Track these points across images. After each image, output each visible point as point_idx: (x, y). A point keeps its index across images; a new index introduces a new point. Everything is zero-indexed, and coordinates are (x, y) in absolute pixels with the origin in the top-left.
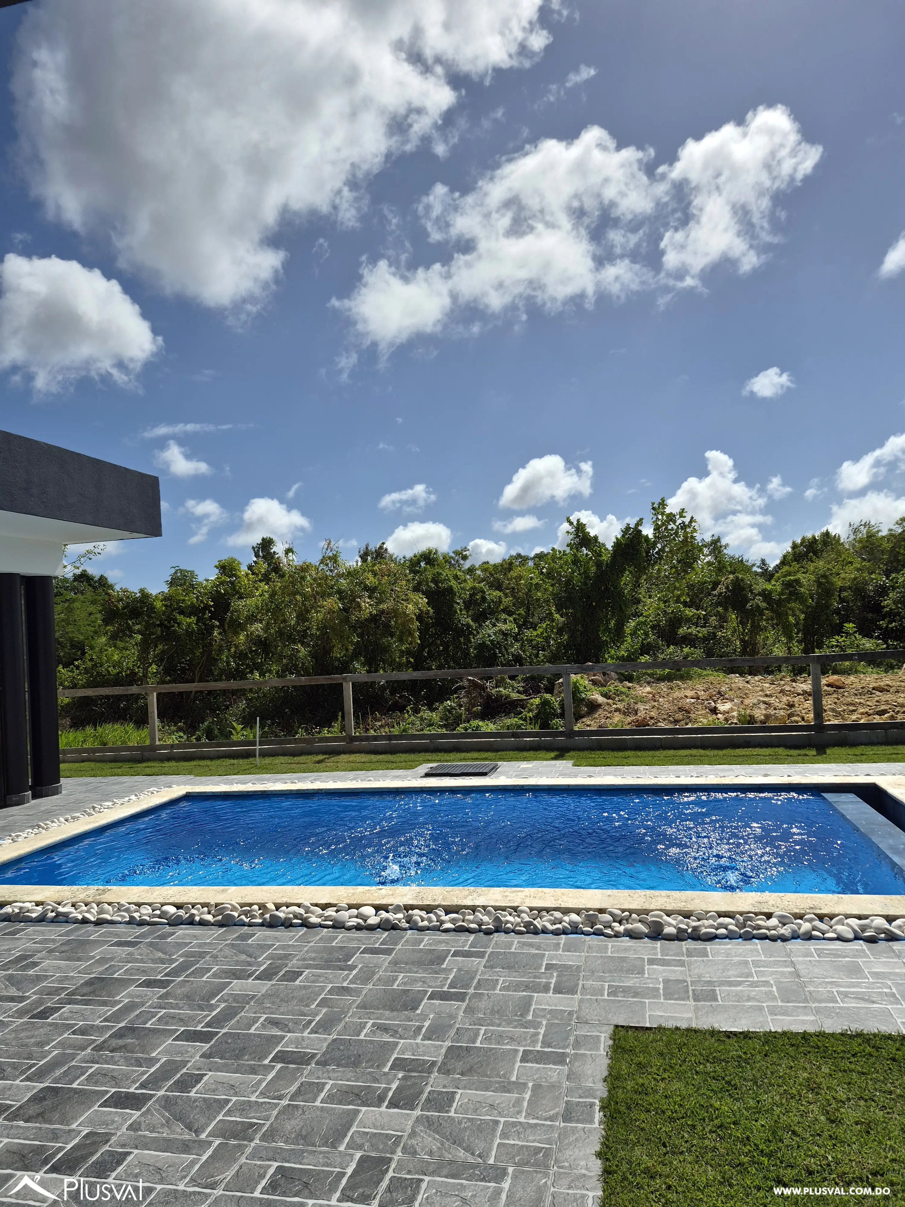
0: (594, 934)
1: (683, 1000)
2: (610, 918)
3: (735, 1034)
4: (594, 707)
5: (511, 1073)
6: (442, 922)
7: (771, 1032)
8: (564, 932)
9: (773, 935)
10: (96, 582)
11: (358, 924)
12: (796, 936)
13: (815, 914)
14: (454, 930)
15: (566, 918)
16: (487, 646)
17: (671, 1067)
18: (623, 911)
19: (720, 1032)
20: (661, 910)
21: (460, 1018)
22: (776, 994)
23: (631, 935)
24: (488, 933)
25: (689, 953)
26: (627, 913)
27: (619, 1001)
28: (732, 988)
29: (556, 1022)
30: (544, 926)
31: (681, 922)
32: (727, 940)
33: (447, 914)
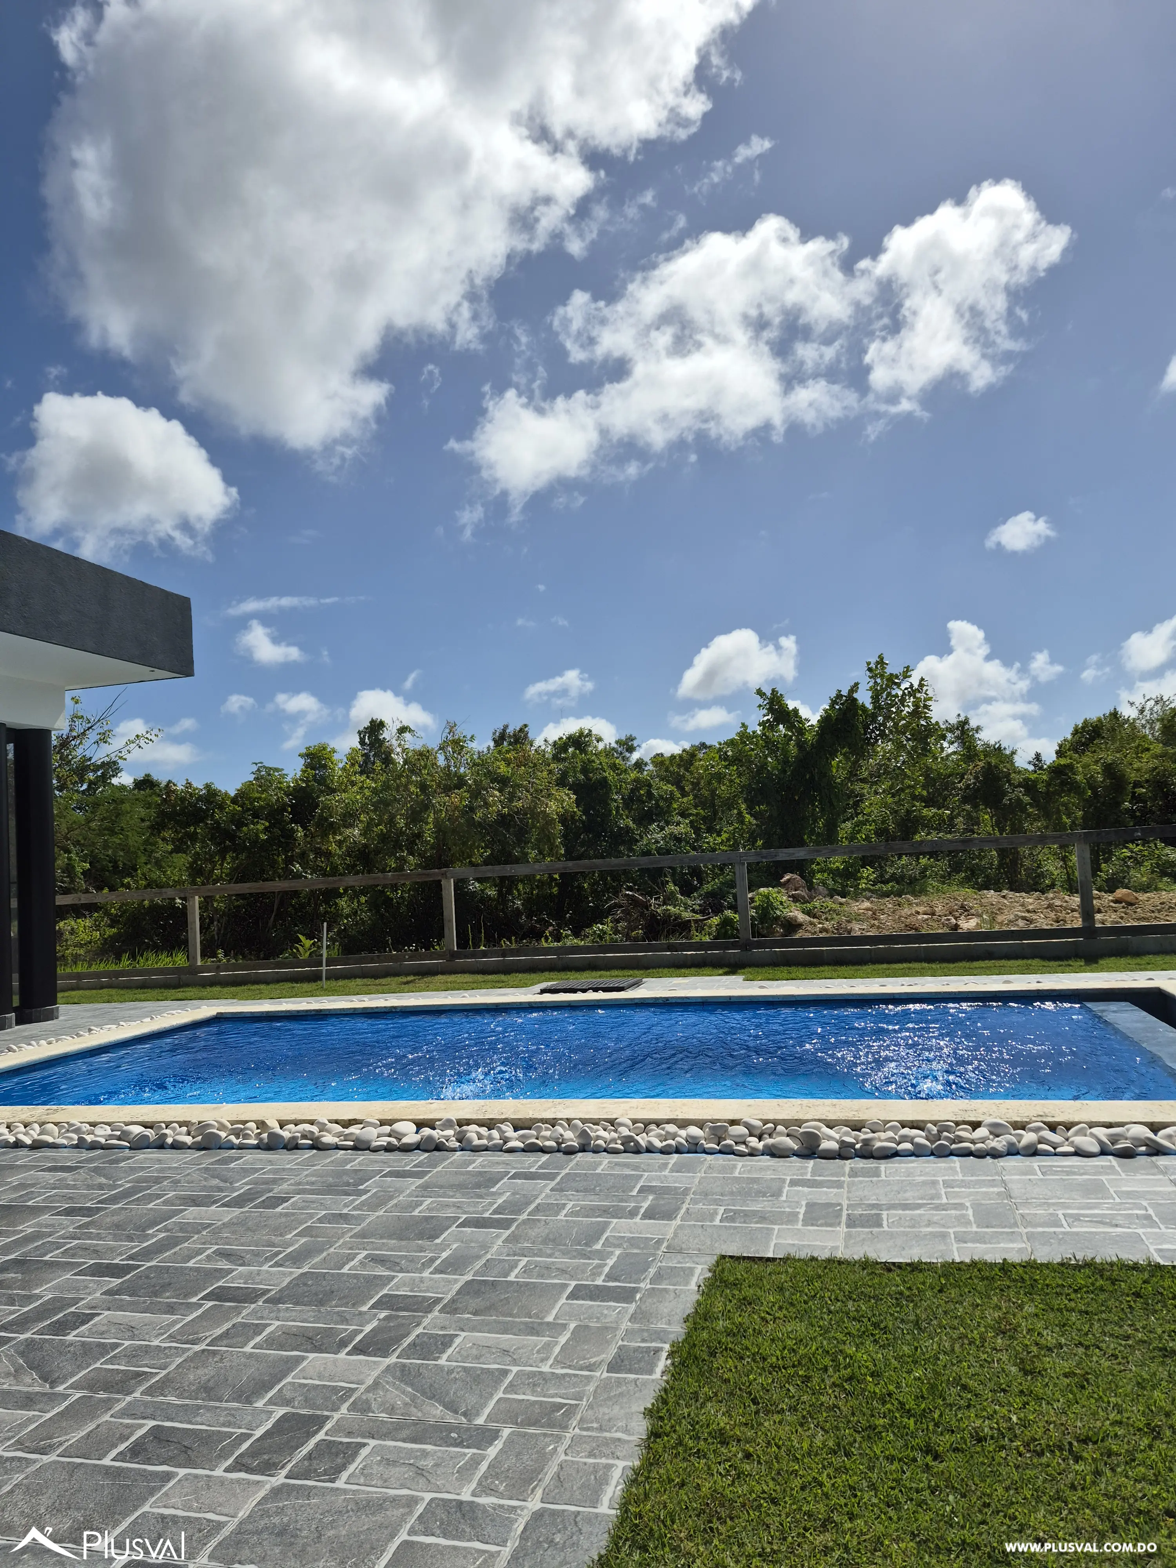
0: (720, 1152)
1: (831, 1225)
2: (746, 1131)
3: (899, 1266)
5: (548, 1312)
6: (506, 1140)
7: (953, 1262)
8: (678, 1151)
9: (979, 1150)
11: (389, 1143)
12: (1014, 1151)
13: (1044, 1123)
14: (523, 1150)
15: (683, 1133)
17: (792, 1304)
18: (765, 1122)
19: (877, 1263)
20: (819, 1120)
21: (496, 1247)
22: (972, 1218)
23: (774, 1152)
24: (570, 1152)
25: (854, 1173)
26: (771, 1125)
27: (735, 1228)
28: (907, 1212)
29: (635, 1251)
30: (649, 1142)
31: (846, 1134)
32: (913, 1158)
33: (516, 1129)
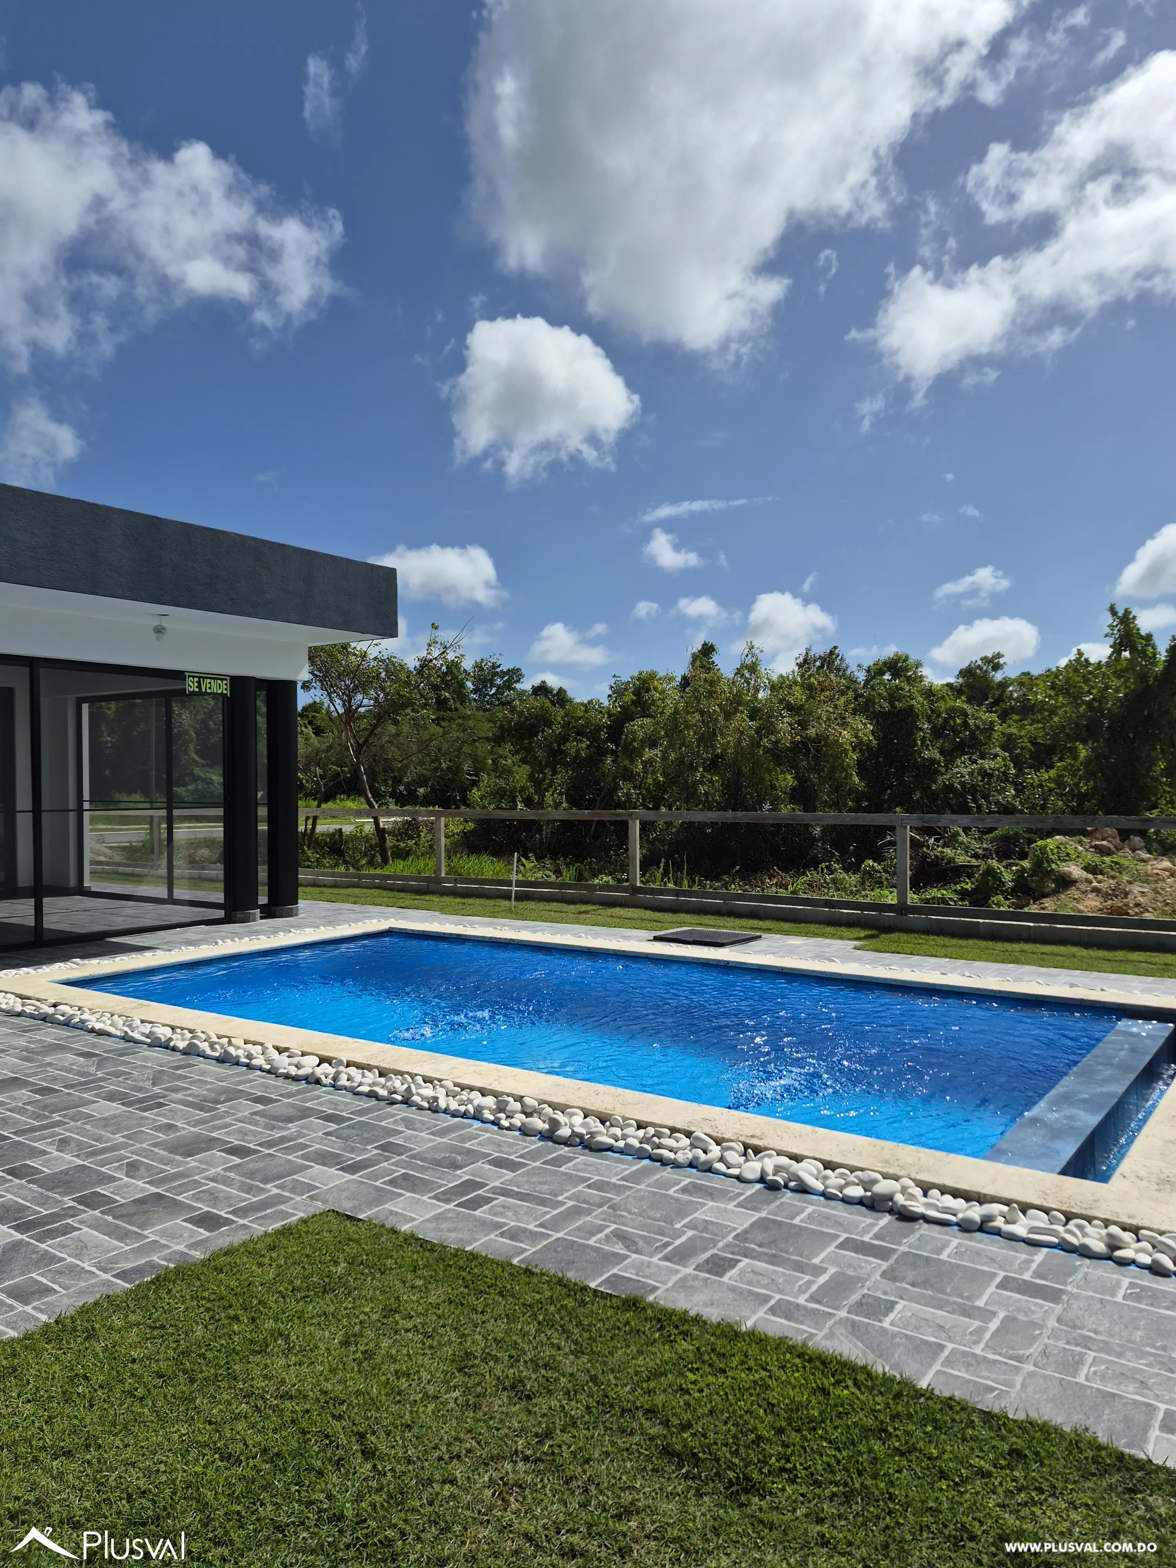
4: (1065, 882)
10: (553, 696)
16: (956, 789)
